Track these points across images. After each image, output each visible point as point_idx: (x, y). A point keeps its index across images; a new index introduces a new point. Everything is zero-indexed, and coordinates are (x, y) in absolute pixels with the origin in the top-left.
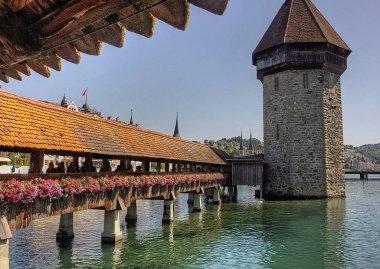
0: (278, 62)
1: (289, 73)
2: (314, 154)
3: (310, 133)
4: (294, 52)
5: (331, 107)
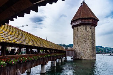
0: (79, 23)
1: (82, 26)
2: (88, 49)
3: (87, 43)
4: (83, 20)
5: (93, 36)
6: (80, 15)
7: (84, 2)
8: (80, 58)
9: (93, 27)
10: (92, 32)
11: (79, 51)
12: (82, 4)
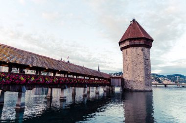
0: (127, 45)
2: (140, 76)
3: (138, 69)
4: (133, 41)
5: (146, 60)
6: (128, 35)
7: (134, 20)
8: (130, 88)
9: (146, 49)
10: (144, 54)
11: (129, 79)
12: (132, 23)
